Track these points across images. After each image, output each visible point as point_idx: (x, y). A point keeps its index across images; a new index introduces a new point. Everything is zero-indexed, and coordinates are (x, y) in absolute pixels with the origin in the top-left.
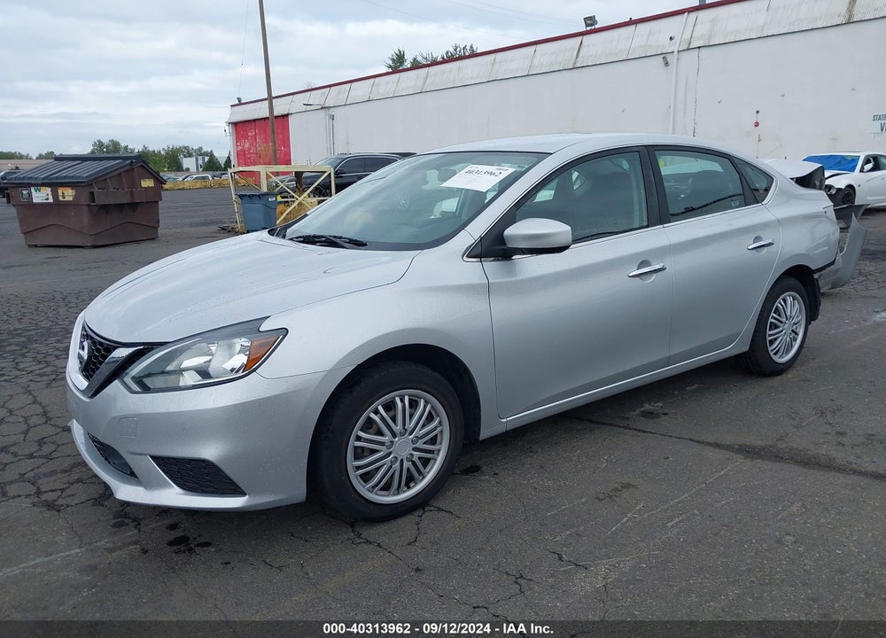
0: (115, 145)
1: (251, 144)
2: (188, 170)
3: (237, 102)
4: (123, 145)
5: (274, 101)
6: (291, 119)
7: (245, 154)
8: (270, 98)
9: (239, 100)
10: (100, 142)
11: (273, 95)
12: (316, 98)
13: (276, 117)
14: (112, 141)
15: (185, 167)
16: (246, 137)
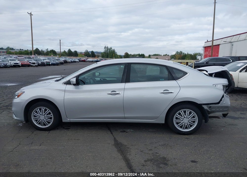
0: (181, 52)
1: (208, 53)
2: (198, 59)
3: (207, 41)
4: (183, 52)
5: (214, 41)
6: (220, 46)
7: (206, 56)
8: (213, 40)
9: (207, 40)
10: (178, 52)
11: (214, 39)
12: (229, 40)
13: (214, 46)
14: (181, 51)
15: (198, 58)
16: (207, 51)
